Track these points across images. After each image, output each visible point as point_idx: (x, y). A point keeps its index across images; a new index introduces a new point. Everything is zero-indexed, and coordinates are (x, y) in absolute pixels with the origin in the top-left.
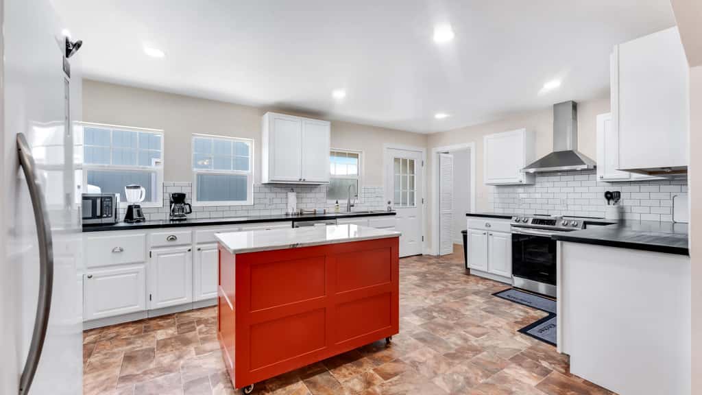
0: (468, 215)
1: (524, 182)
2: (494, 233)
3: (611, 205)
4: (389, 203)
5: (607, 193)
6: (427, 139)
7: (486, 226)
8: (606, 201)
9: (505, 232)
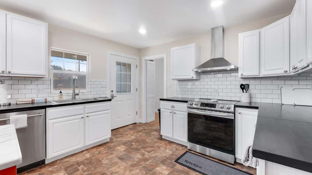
0: (161, 99)
1: (195, 78)
2: (177, 112)
3: (245, 93)
4: (112, 91)
5: (242, 85)
6: (140, 51)
7: (172, 107)
8: (241, 90)
9: (183, 112)
